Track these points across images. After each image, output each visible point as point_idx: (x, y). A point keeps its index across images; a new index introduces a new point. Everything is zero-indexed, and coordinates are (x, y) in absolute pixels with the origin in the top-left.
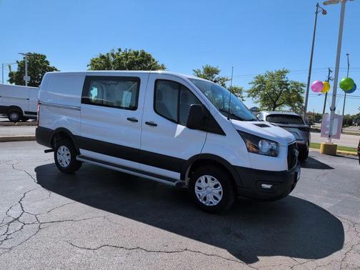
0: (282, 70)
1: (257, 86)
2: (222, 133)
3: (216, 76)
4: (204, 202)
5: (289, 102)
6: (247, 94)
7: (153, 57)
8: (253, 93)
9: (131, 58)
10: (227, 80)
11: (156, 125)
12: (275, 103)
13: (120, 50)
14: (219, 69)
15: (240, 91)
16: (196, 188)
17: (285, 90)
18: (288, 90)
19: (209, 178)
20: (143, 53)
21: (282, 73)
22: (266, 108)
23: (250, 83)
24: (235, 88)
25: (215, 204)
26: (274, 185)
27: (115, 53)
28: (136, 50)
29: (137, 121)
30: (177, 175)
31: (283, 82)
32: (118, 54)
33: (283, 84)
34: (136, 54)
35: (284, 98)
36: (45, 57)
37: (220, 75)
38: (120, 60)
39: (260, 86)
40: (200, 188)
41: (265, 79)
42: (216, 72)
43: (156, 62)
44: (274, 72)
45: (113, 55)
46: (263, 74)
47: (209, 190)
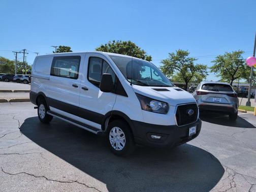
0: (237, 51)
1: (218, 64)
2: (125, 95)
3: (186, 57)
4: (114, 147)
5: (244, 75)
6: (210, 70)
7: (136, 45)
8: (215, 69)
9: (121, 47)
10: (195, 60)
11: (87, 90)
12: (233, 76)
13: (114, 42)
14: (188, 52)
15: (205, 68)
16: (110, 136)
17: (241, 66)
18: (243, 66)
19: (118, 129)
20: (130, 43)
21: (238, 54)
22: (226, 80)
23: (212, 62)
24: (201, 66)
25: (121, 149)
26: (162, 136)
27: (111, 44)
28: (125, 41)
29: (77, 87)
30: (99, 126)
31: (239, 60)
32: (113, 44)
33: (239, 62)
34: (125, 44)
35: (241, 72)
36: (70, 48)
37: (190, 56)
38: (114, 48)
39: (220, 64)
40: (112, 137)
41: (224, 58)
42: (186, 54)
43: (139, 49)
44: (232, 53)
45: (110, 45)
46: (222, 54)
47: (117, 138)
